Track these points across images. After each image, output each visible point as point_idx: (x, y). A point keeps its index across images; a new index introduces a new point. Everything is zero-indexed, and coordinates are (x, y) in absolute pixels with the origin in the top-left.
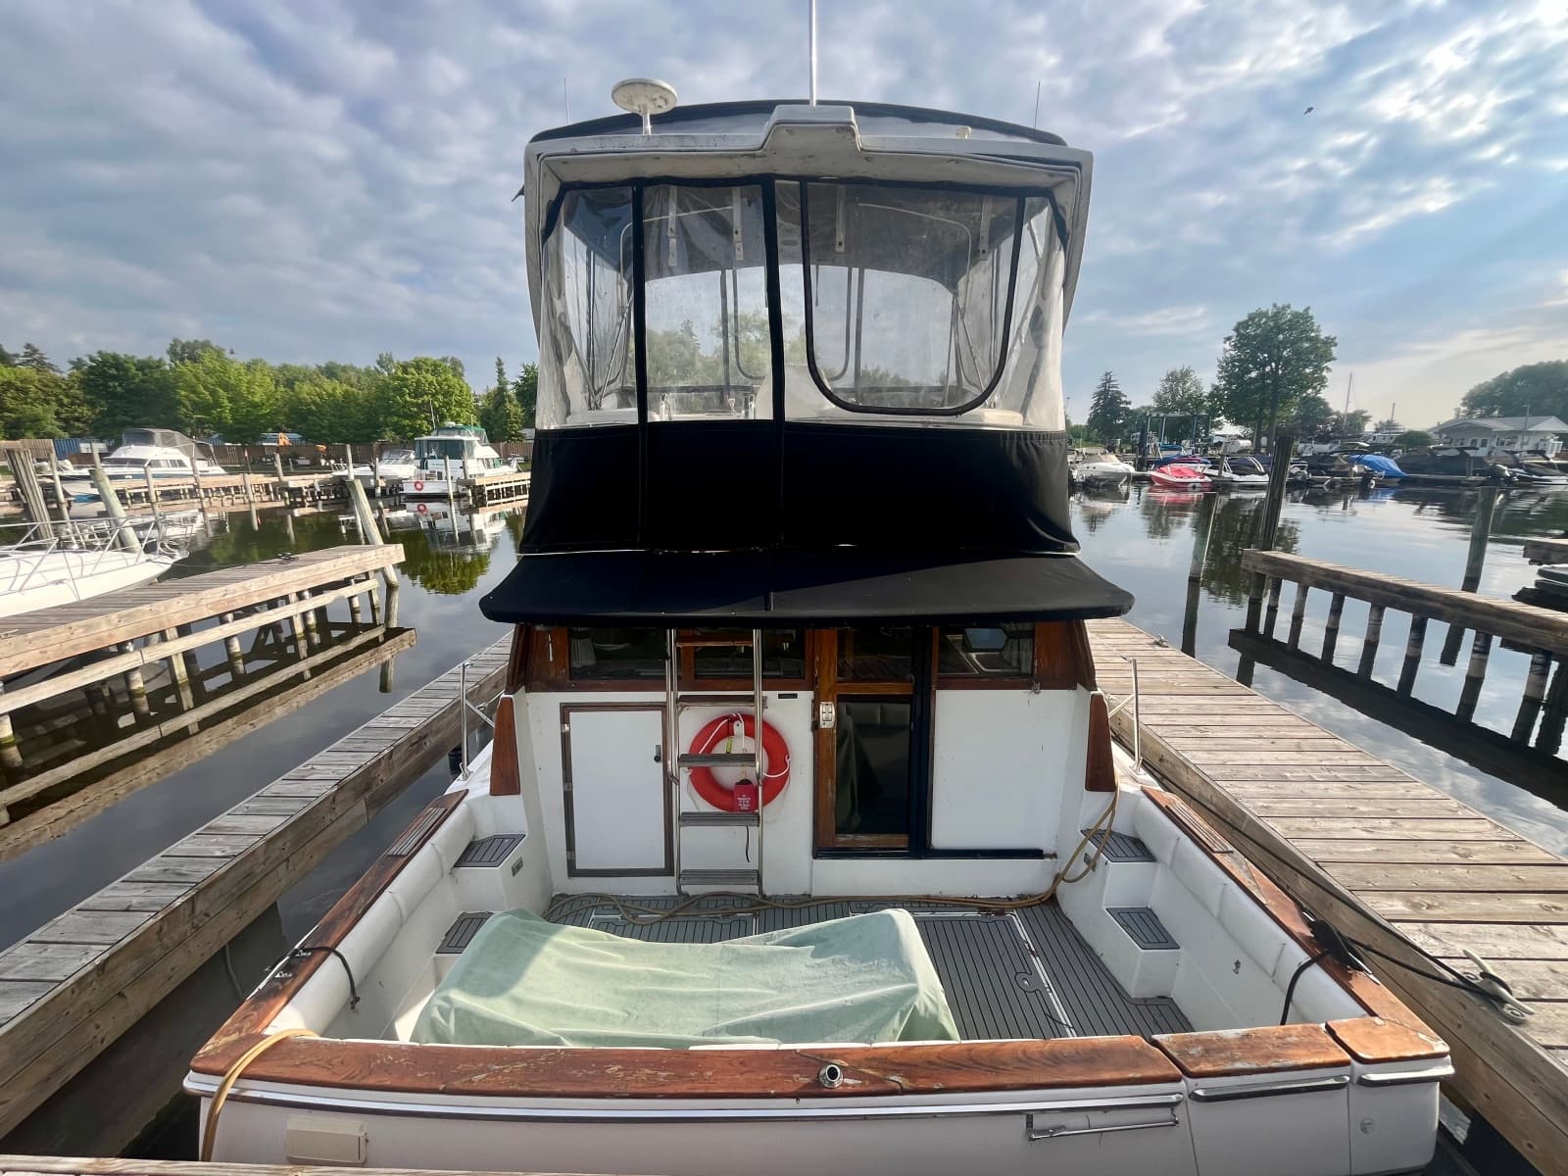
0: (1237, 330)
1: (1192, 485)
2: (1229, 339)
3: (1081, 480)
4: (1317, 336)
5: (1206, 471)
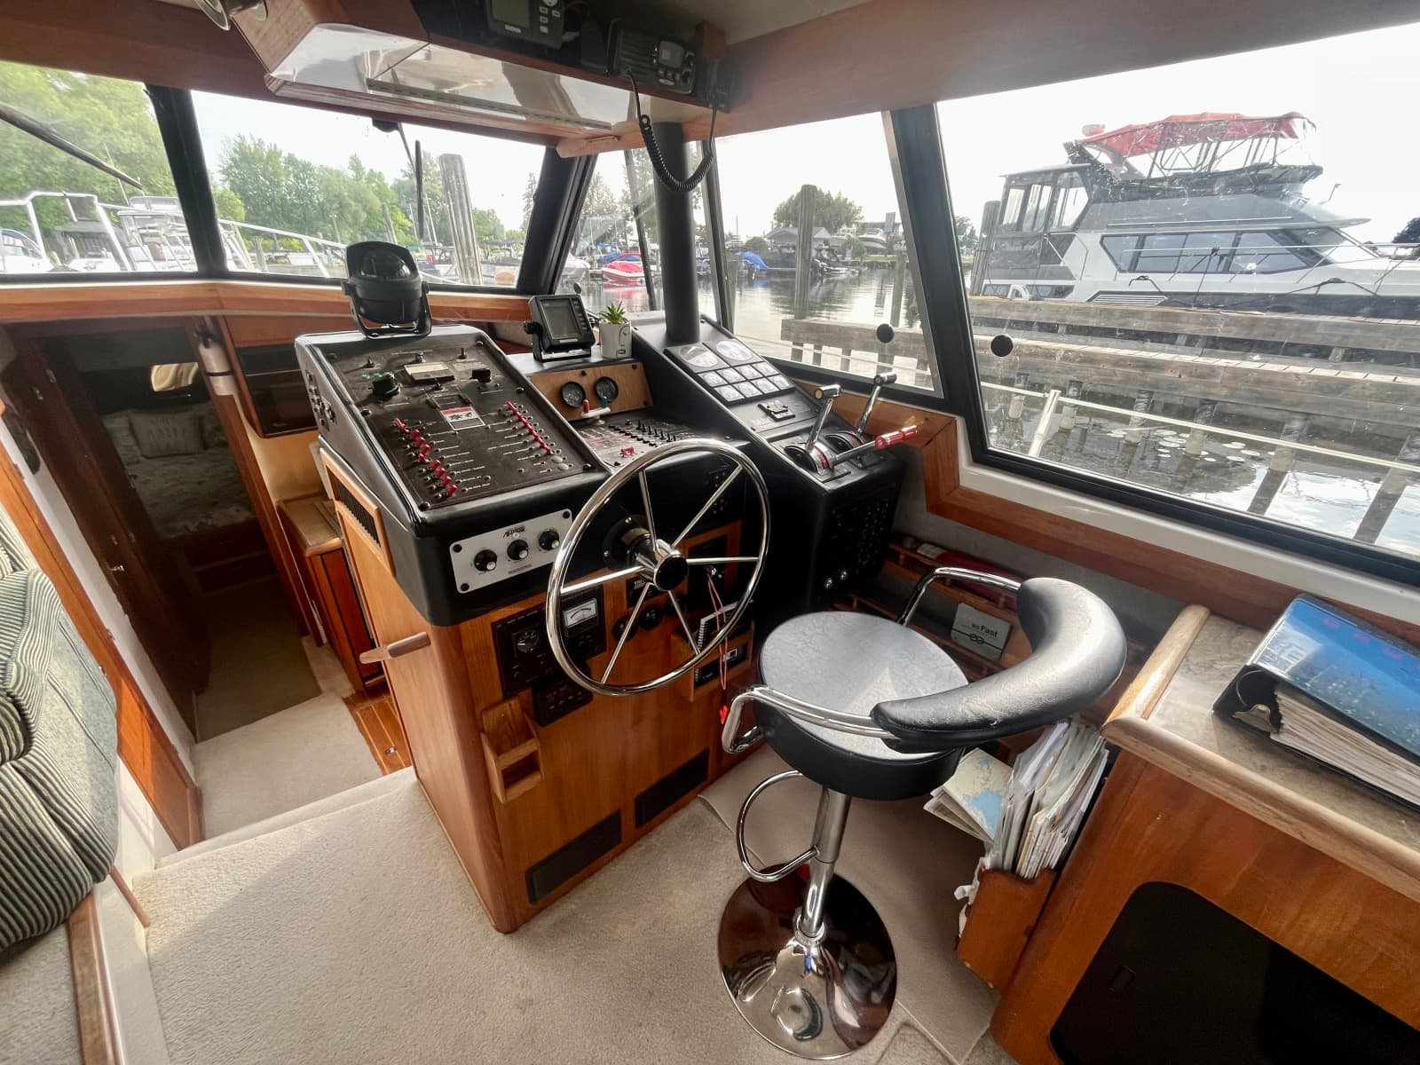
1: (639, 280)
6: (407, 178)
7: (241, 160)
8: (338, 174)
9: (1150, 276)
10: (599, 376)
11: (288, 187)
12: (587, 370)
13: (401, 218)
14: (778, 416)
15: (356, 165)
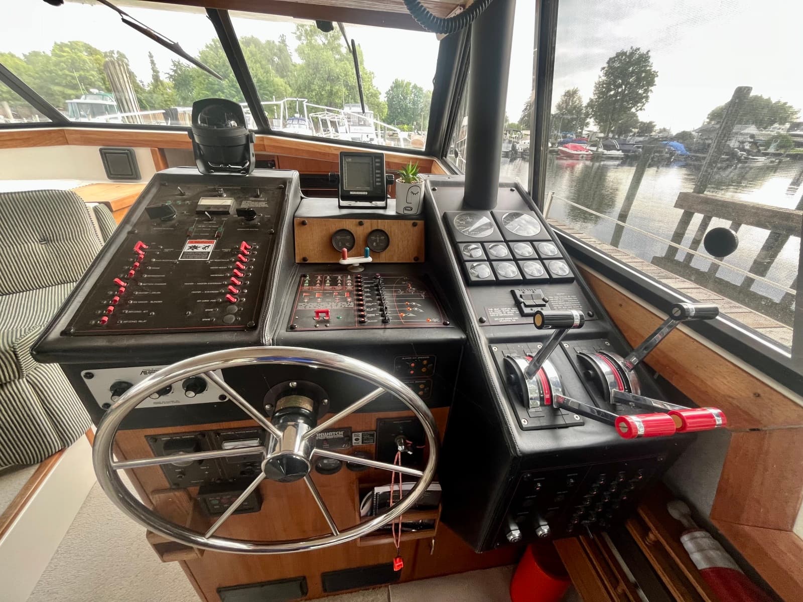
0: (608, 63)
1: (581, 156)
2: (603, 68)
3: (520, 151)
4: (650, 70)
5: (588, 148)
10: (375, 228)
12: (365, 221)
14: (527, 310)
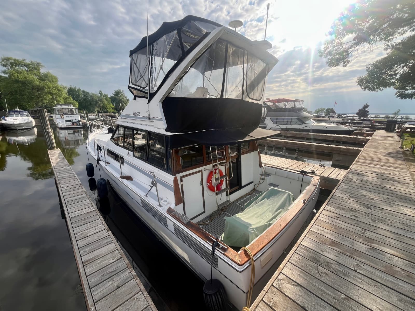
6: (113, 96)
7: (70, 91)
8: (96, 95)
9: (279, 125)
11: (82, 98)
13: (112, 106)
15: (101, 93)
